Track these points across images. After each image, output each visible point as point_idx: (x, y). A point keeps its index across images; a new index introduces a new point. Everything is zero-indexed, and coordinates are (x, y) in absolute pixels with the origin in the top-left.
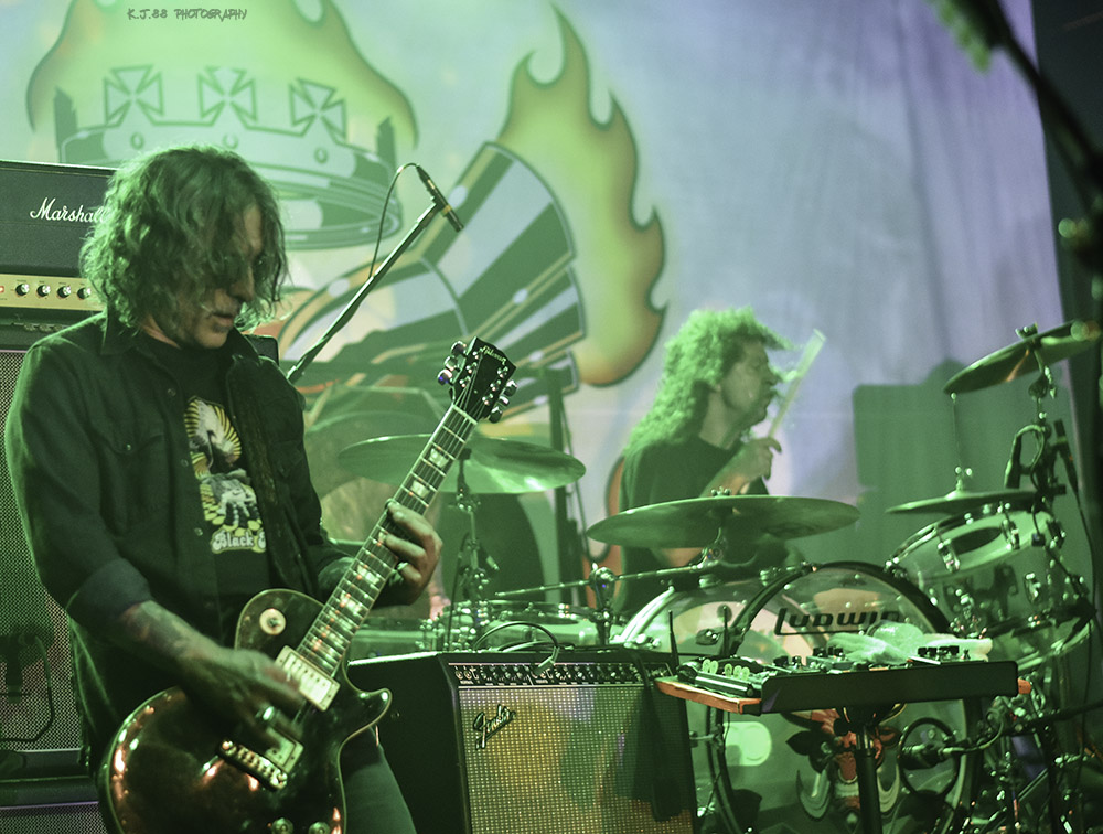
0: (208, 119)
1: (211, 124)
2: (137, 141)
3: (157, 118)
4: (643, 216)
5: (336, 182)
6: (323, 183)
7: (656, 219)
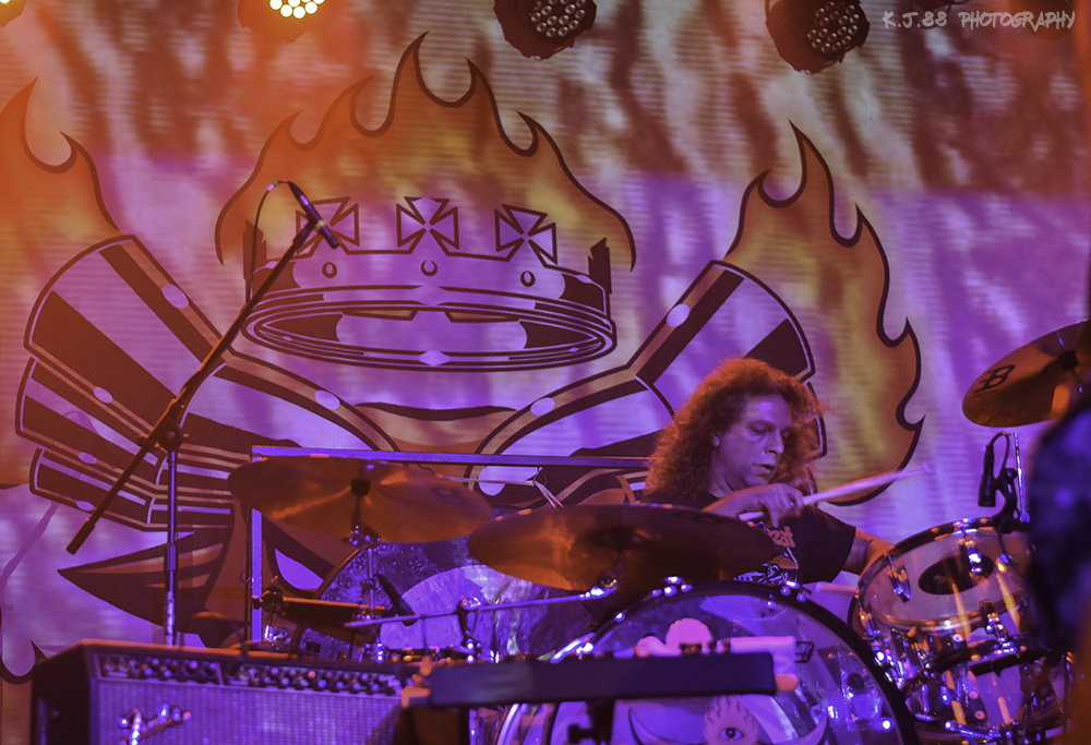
0: (406, 247)
1: (410, 251)
2: (330, 270)
3: (351, 247)
4: (894, 329)
5: (544, 304)
6: (531, 305)
7: (908, 329)
